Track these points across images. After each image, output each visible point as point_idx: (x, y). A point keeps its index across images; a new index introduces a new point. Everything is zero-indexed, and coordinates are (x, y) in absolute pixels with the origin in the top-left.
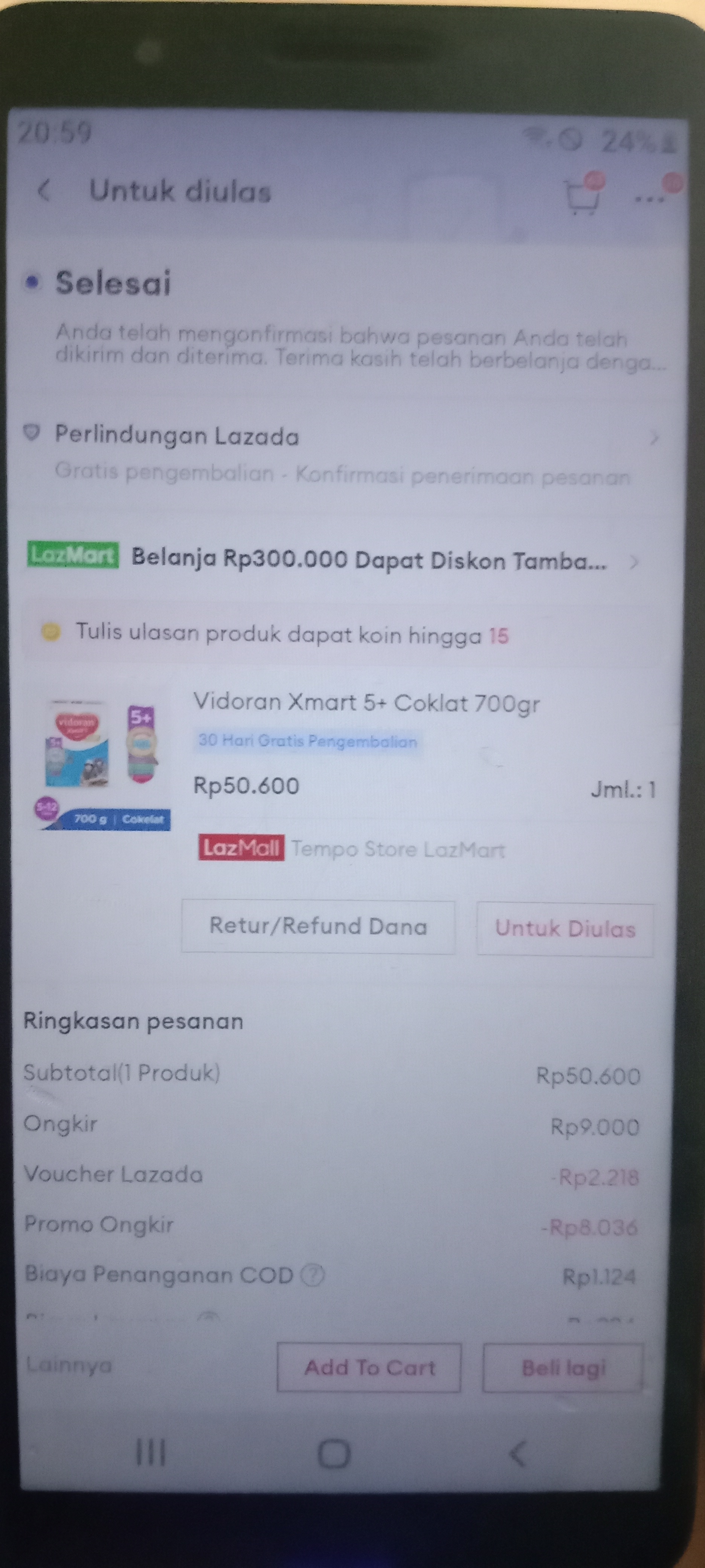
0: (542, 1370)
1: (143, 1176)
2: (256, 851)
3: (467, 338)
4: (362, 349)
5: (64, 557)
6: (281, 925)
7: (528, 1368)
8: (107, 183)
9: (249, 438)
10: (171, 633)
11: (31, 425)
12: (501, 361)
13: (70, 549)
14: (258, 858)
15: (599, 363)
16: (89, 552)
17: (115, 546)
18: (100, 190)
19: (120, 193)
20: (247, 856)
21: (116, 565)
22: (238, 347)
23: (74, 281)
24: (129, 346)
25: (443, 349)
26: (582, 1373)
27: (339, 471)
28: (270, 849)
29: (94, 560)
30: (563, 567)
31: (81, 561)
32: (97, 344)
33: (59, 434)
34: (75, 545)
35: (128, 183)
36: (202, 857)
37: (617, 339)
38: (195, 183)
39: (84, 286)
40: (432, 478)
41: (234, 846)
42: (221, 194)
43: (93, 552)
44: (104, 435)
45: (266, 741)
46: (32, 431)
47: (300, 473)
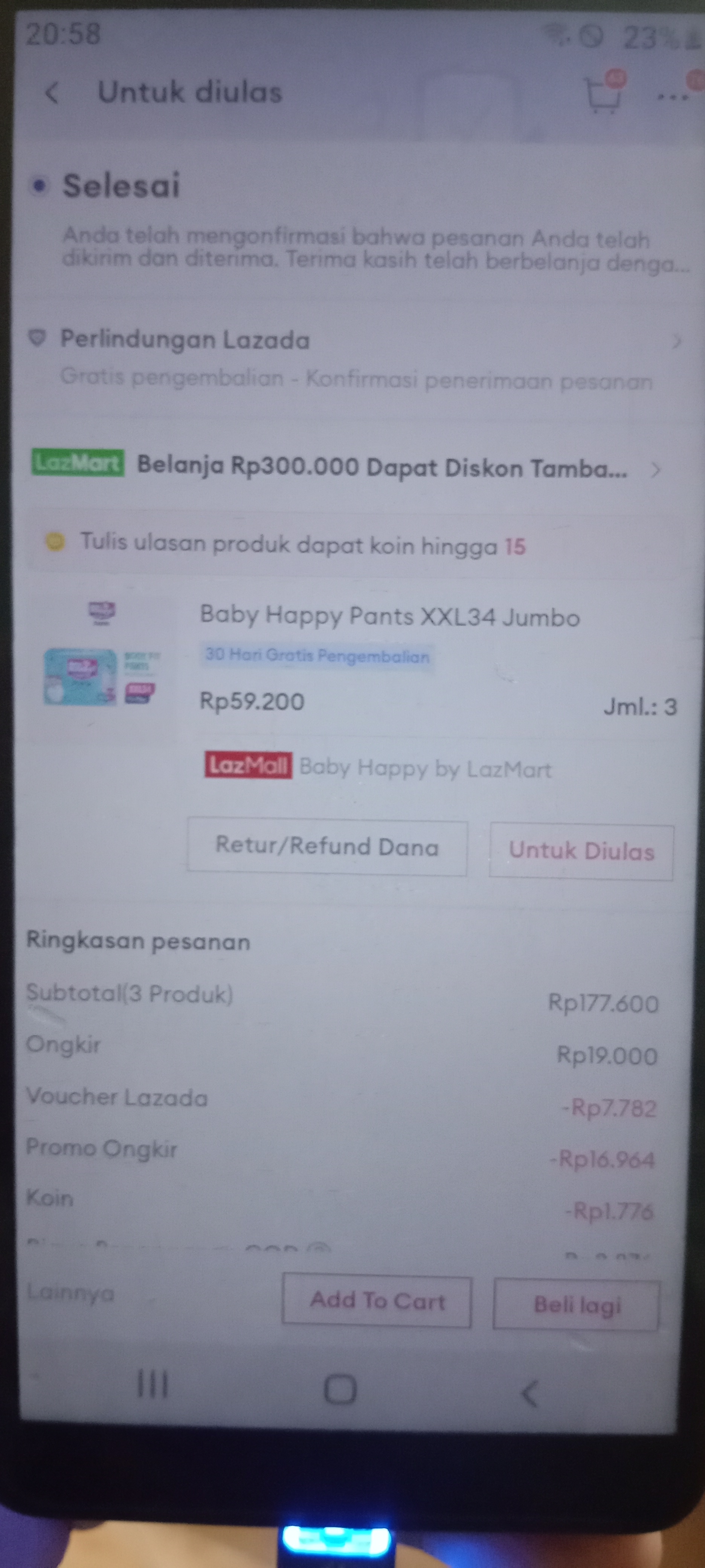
0: (555, 1307)
1: (145, 1100)
2: (263, 769)
3: (483, 239)
4: (375, 250)
5: (70, 465)
6: (289, 844)
7: (541, 1305)
8: (115, 84)
9: (259, 342)
10: (177, 543)
11: (37, 331)
12: (519, 262)
13: (75, 457)
14: (265, 776)
15: (620, 265)
16: (94, 460)
17: (119, 454)
18: (108, 93)
19: (129, 95)
20: (254, 773)
21: (121, 473)
22: (249, 249)
23: (81, 184)
24: (136, 249)
25: (458, 250)
26: (596, 1310)
27: (351, 376)
28: (278, 766)
29: (99, 468)
30: (583, 475)
31: (86, 469)
32: (103, 248)
33: (65, 339)
34: (79, 452)
35: (136, 85)
36: (209, 774)
37: (640, 240)
38: (206, 84)
39: (91, 189)
40: (446, 382)
41: (240, 764)
42: (231, 94)
43: (98, 460)
44: (108, 339)
45: (275, 655)
46: (37, 337)
47: (310, 377)
